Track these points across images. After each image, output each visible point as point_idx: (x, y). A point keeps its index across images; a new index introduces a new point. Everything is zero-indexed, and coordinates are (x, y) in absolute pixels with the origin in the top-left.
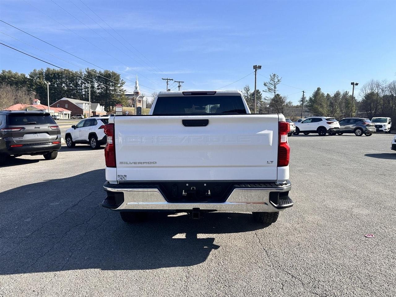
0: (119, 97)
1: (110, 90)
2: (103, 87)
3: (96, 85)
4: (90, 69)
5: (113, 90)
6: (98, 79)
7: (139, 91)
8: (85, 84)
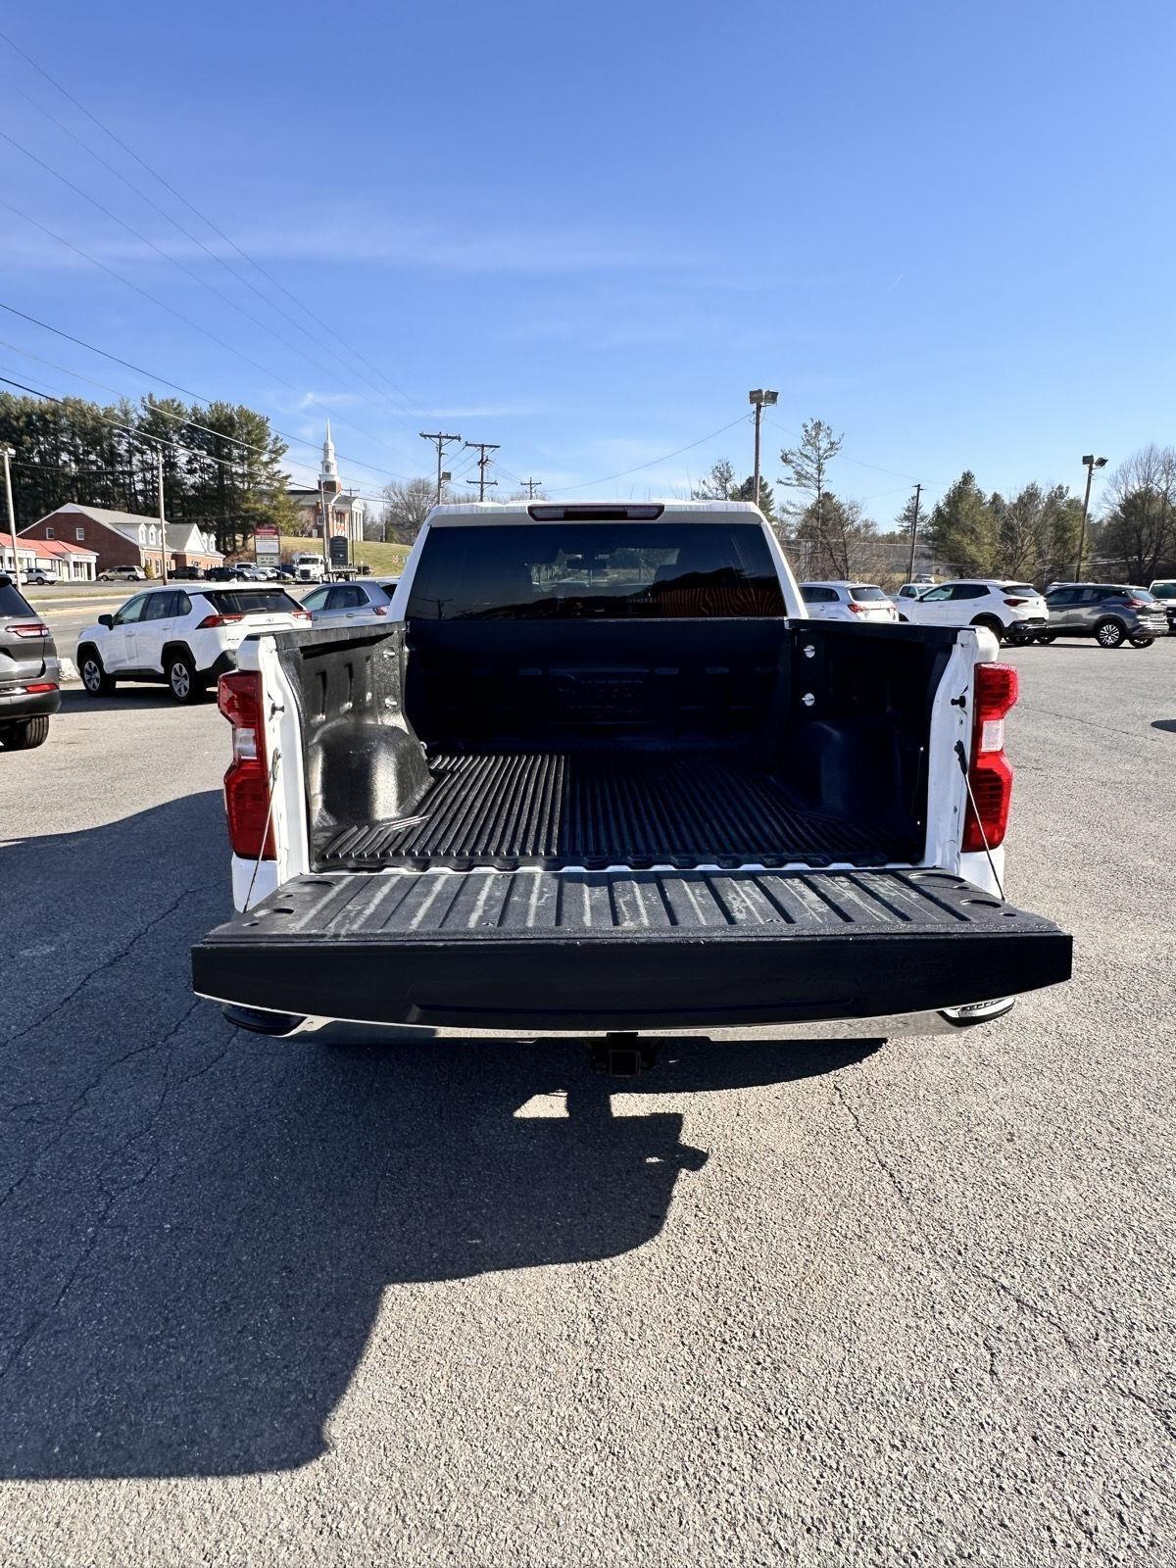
0: (266, 502)
1: (232, 476)
2: (209, 466)
3: (182, 456)
4: (157, 400)
5: (243, 475)
6: (189, 437)
7: (337, 479)
8: (143, 453)
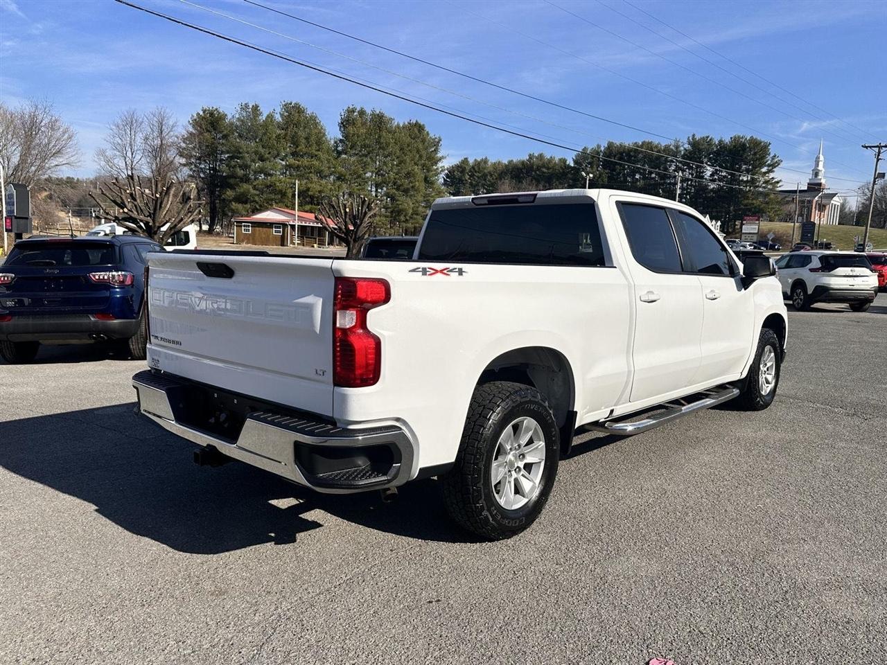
0: (761, 199)
1: (740, 182)
2: (725, 177)
3: (709, 171)
4: (698, 137)
5: (747, 181)
6: (714, 159)
8: (683, 171)
